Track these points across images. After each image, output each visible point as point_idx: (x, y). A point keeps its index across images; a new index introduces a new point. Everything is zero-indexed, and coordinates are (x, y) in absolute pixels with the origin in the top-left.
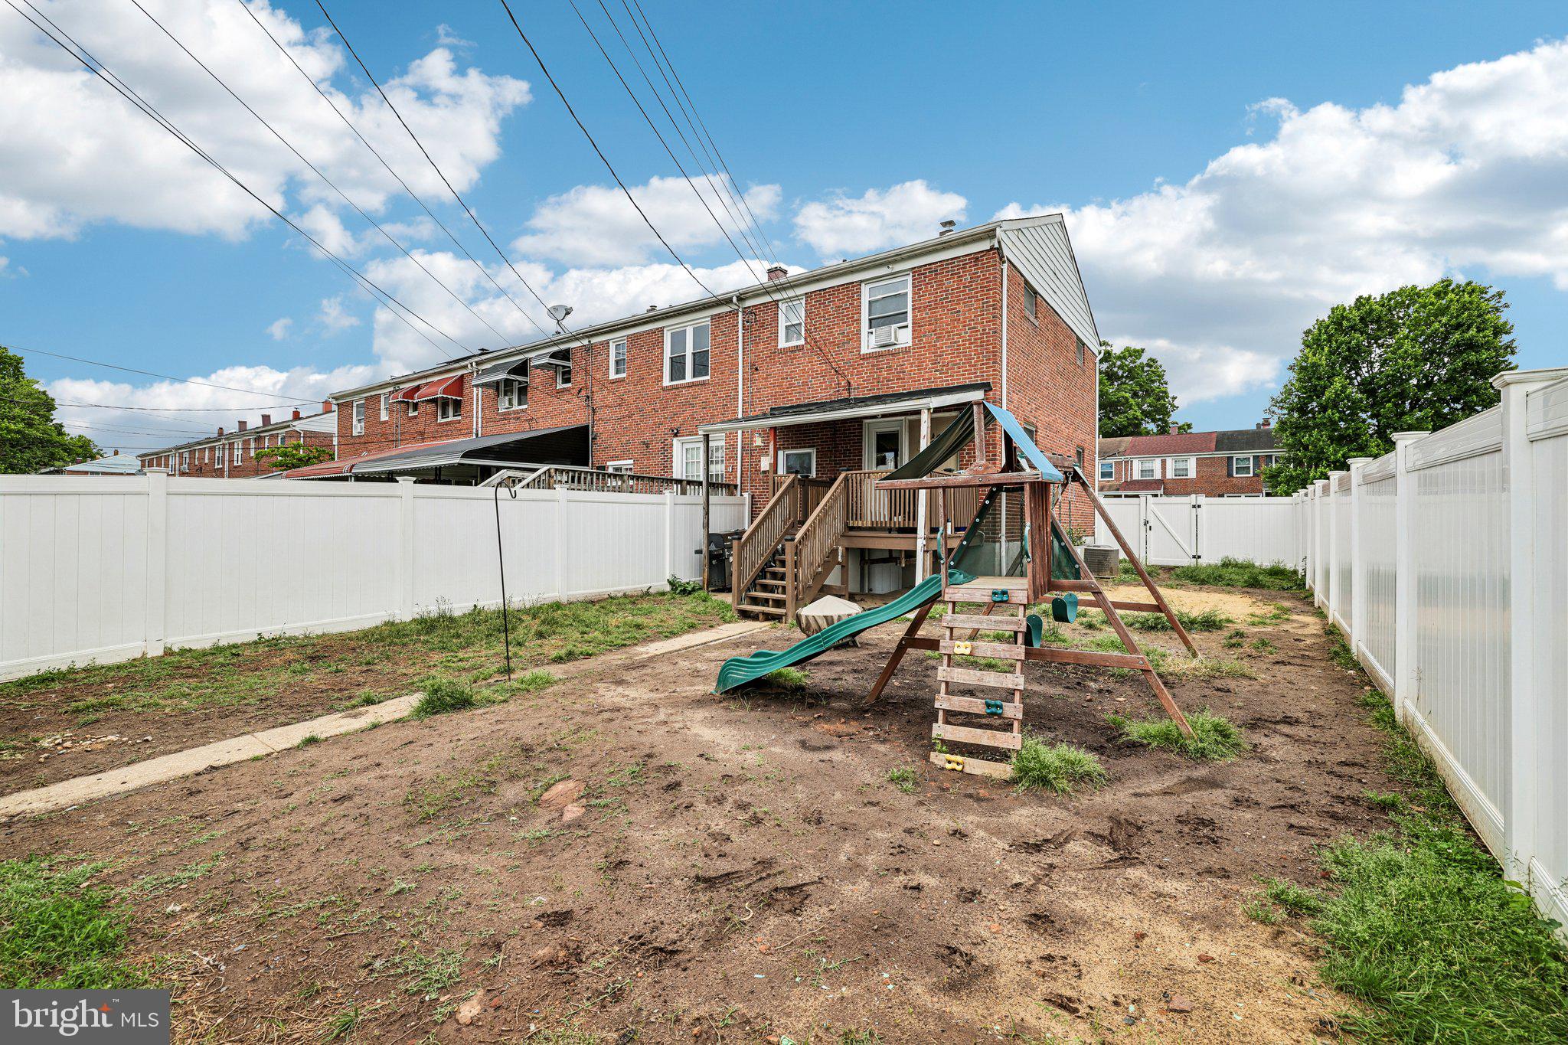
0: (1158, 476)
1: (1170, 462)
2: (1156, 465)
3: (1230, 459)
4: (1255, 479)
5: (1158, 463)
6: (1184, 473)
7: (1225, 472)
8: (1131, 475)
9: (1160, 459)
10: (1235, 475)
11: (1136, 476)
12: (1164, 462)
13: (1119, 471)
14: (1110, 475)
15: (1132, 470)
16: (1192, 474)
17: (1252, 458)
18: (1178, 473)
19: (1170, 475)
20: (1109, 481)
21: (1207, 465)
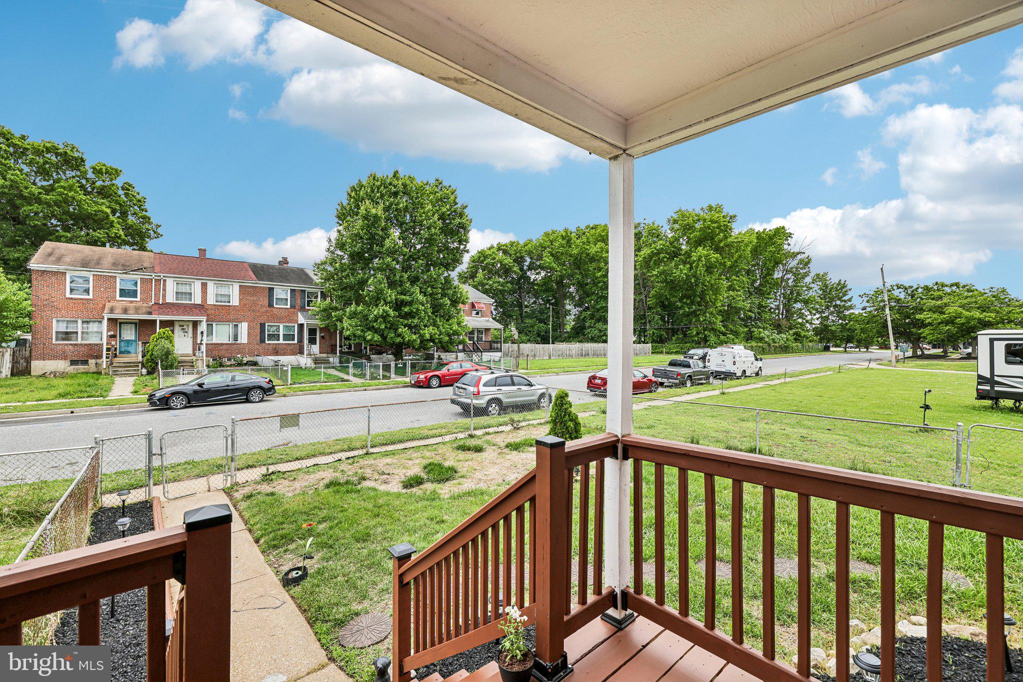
0: (198, 300)
1: (211, 286)
2: (196, 287)
3: (271, 290)
4: (292, 310)
5: (197, 286)
6: (226, 299)
7: (266, 302)
8: (164, 296)
9: (200, 282)
10: (275, 306)
11: (170, 298)
12: (204, 286)
13: (146, 292)
14: (134, 294)
15: (164, 290)
16: (235, 301)
17: (289, 291)
18: (219, 299)
19: (211, 300)
20: (132, 302)
21: (250, 294)
